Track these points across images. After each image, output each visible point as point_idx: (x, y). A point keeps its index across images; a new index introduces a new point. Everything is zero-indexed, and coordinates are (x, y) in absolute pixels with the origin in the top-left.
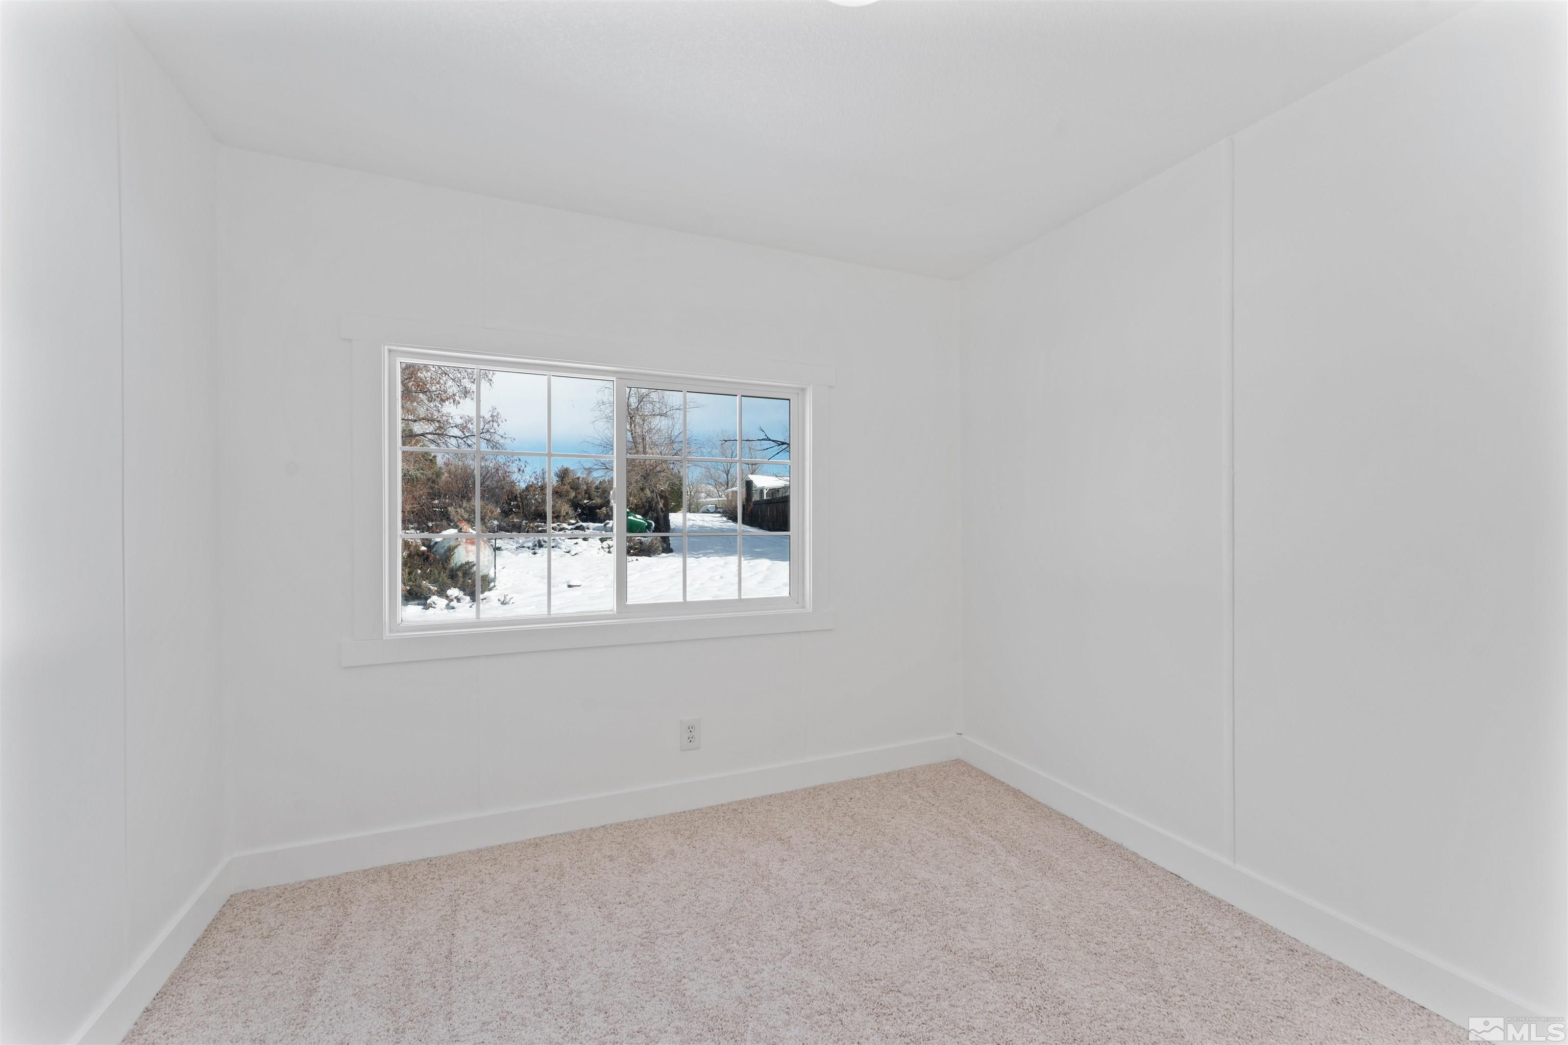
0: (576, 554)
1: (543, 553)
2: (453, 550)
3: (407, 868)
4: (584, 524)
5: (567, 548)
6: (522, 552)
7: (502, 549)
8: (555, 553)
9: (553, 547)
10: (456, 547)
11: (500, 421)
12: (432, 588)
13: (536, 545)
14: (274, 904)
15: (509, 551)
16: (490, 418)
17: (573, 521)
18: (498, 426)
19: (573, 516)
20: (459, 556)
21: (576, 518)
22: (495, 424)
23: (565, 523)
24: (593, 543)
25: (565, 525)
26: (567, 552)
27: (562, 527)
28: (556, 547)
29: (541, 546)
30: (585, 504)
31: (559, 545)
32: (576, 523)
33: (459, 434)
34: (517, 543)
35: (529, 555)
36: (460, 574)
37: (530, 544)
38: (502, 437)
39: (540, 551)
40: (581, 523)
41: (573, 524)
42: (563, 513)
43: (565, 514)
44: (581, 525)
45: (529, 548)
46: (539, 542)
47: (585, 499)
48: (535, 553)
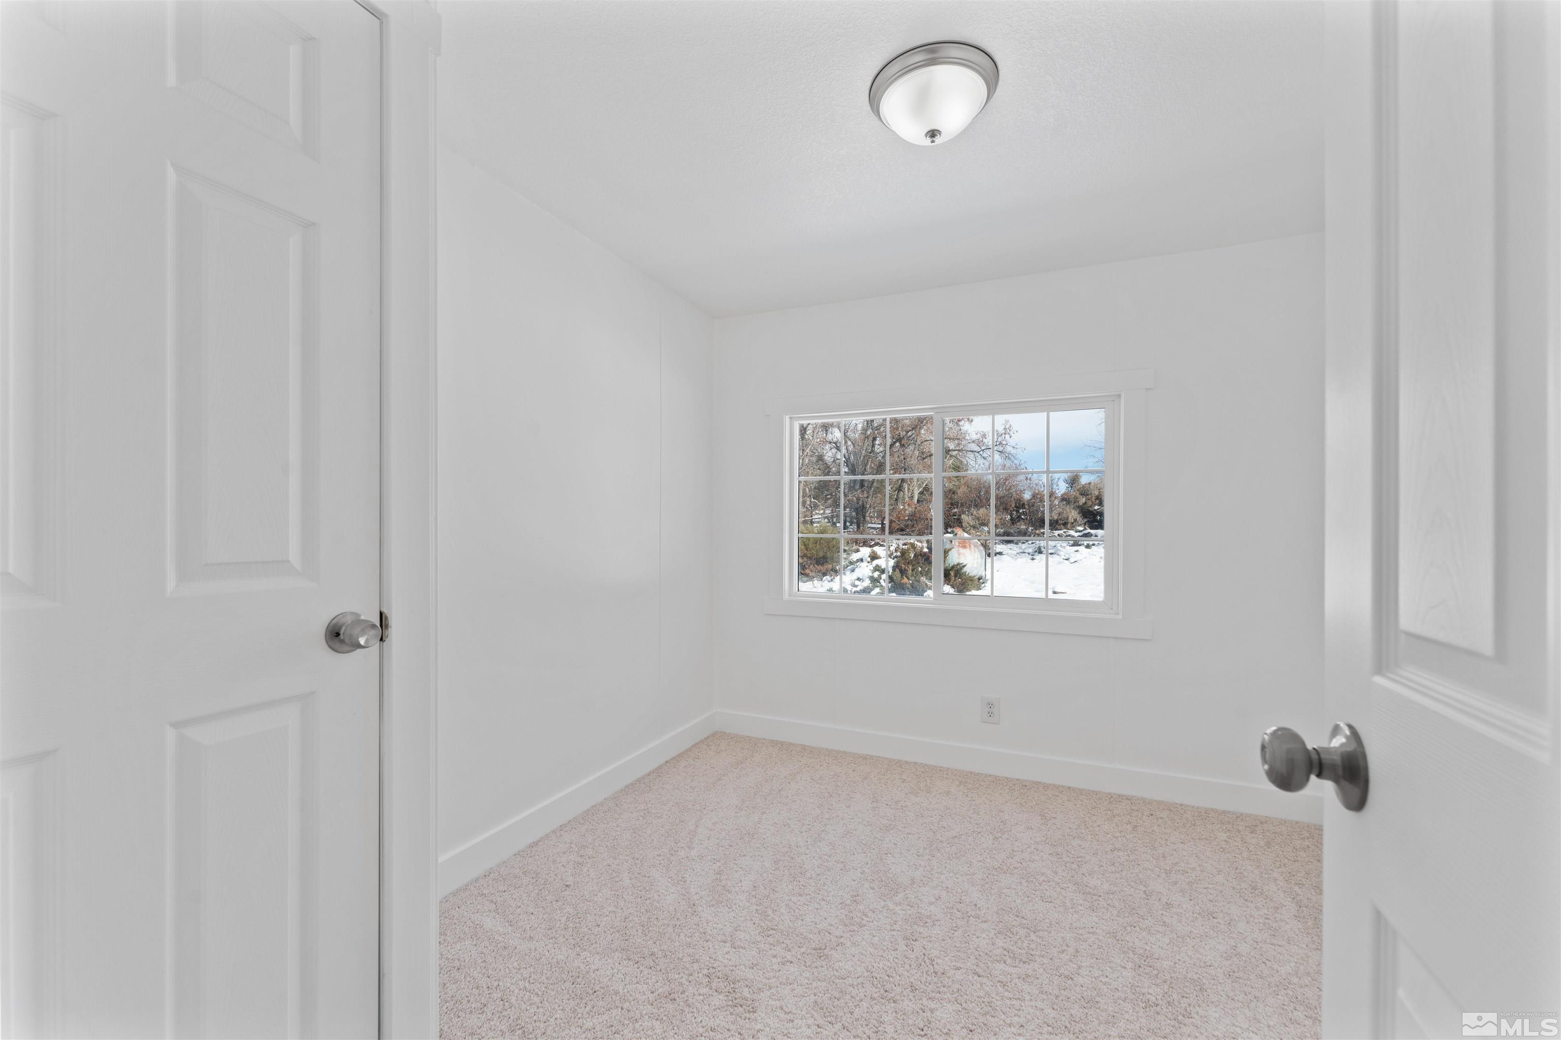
0: (1075, 562)
1: (1041, 559)
2: (948, 552)
3: (791, 746)
4: (1093, 532)
5: (1066, 555)
6: (1021, 558)
7: (1004, 553)
8: (1051, 559)
9: (1051, 554)
10: (950, 550)
11: (1011, 433)
12: (928, 583)
13: (1036, 551)
14: (728, 741)
15: (1009, 556)
16: (1004, 431)
17: (1080, 528)
18: (1010, 437)
19: (1082, 523)
20: (952, 557)
21: (1085, 524)
22: (1007, 436)
23: (1073, 530)
24: (1096, 552)
25: (1072, 532)
26: (1067, 560)
27: (1069, 534)
28: (1055, 554)
29: (1040, 552)
30: (1095, 510)
31: (1058, 552)
32: (1084, 530)
33: (977, 449)
34: (1020, 548)
35: (1027, 560)
36: (952, 573)
37: (1030, 550)
38: (1014, 447)
39: (1038, 557)
40: (1089, 530)
41: (1080, 531)
42: (1071, 520)
43: (1073, 521)
44: (1089, 533)
45: (1029, 554)
46: (1039, 548)
47: (1095, 505)
48: (1033, 559)
